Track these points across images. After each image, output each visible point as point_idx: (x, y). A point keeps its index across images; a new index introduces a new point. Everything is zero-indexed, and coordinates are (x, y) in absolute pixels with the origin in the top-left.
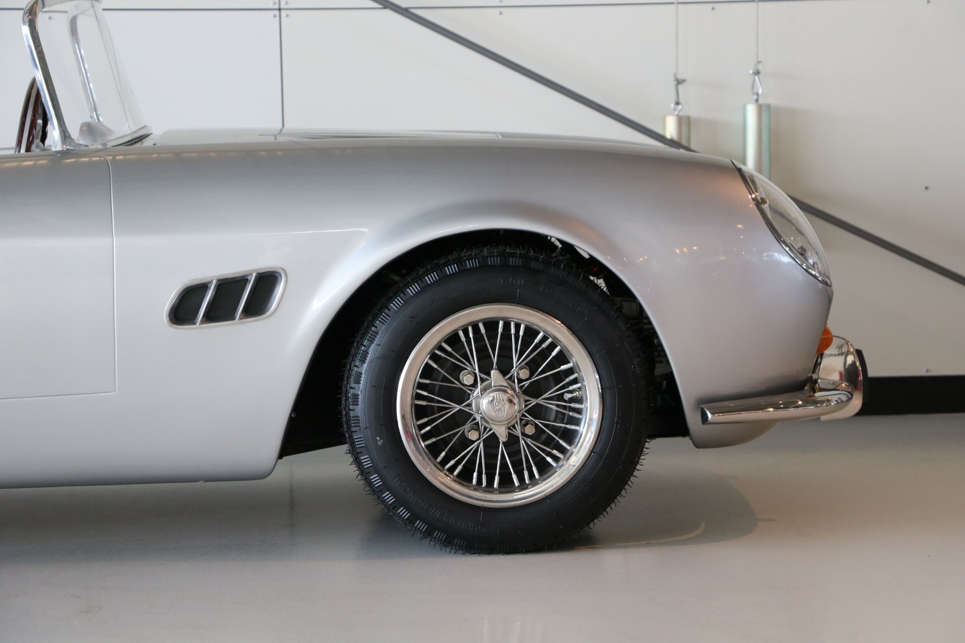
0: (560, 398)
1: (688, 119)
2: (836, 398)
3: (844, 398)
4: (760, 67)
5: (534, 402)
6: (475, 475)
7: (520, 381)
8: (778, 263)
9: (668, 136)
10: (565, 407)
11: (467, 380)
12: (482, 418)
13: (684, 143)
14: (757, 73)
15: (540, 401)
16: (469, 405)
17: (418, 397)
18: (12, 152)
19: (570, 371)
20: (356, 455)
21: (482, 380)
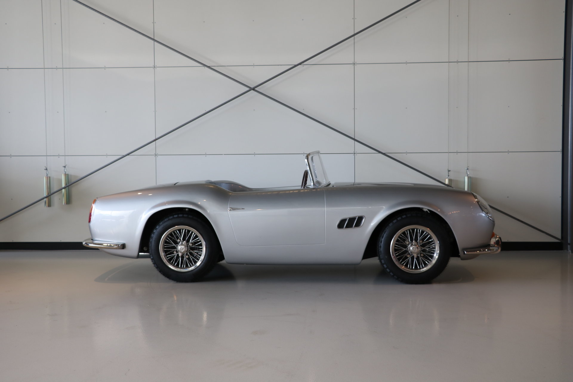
0: (429, 247)
1: (451, 180)
2: (495, 249)
3: (497, 249)
4: (468, 168)
5: (423, 248)
6: (409, 265)
7: (420, 243)
8: (482, 216)
9: (446, 183)
10: (430, 250)
11: (407, 243)
12: (411, 252)
13: (450, 185)
14: (468, 169)
15: (425, 248)
16: (408, 249)
17: (395, 247)
18: (300, 188)
19: (432, 241)
20: (380, 259)
21: (411, 243)
